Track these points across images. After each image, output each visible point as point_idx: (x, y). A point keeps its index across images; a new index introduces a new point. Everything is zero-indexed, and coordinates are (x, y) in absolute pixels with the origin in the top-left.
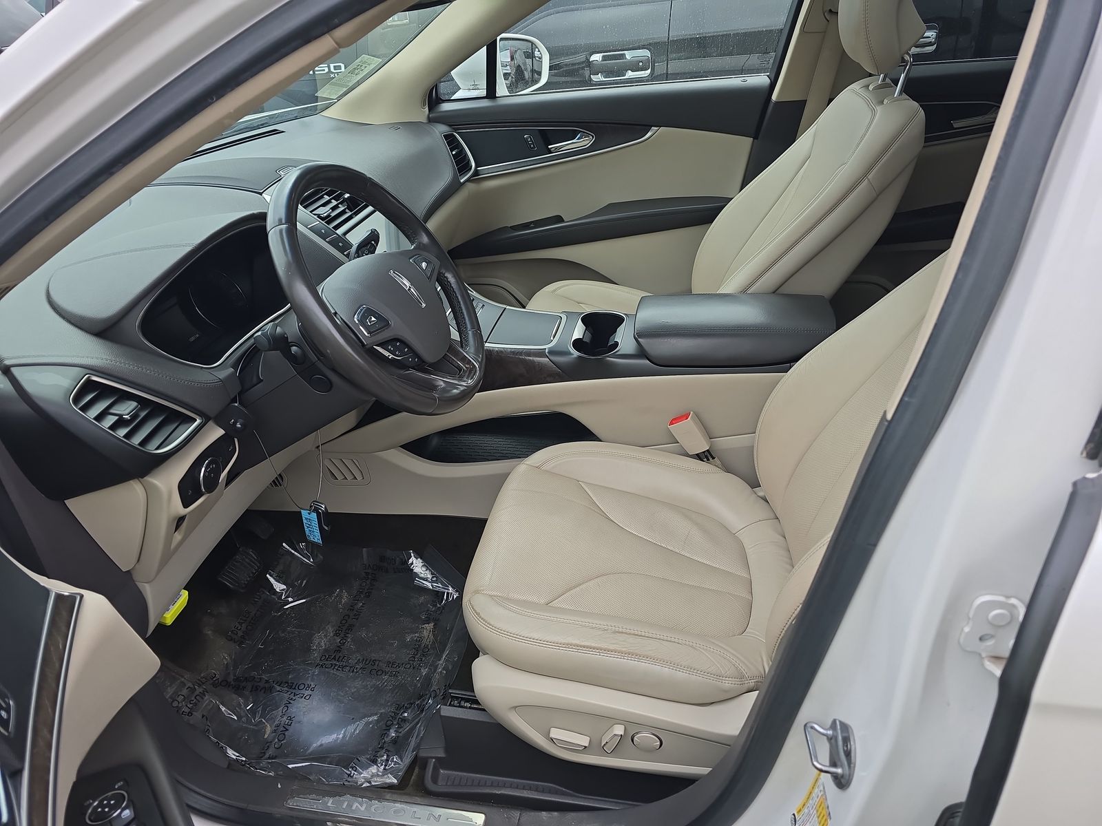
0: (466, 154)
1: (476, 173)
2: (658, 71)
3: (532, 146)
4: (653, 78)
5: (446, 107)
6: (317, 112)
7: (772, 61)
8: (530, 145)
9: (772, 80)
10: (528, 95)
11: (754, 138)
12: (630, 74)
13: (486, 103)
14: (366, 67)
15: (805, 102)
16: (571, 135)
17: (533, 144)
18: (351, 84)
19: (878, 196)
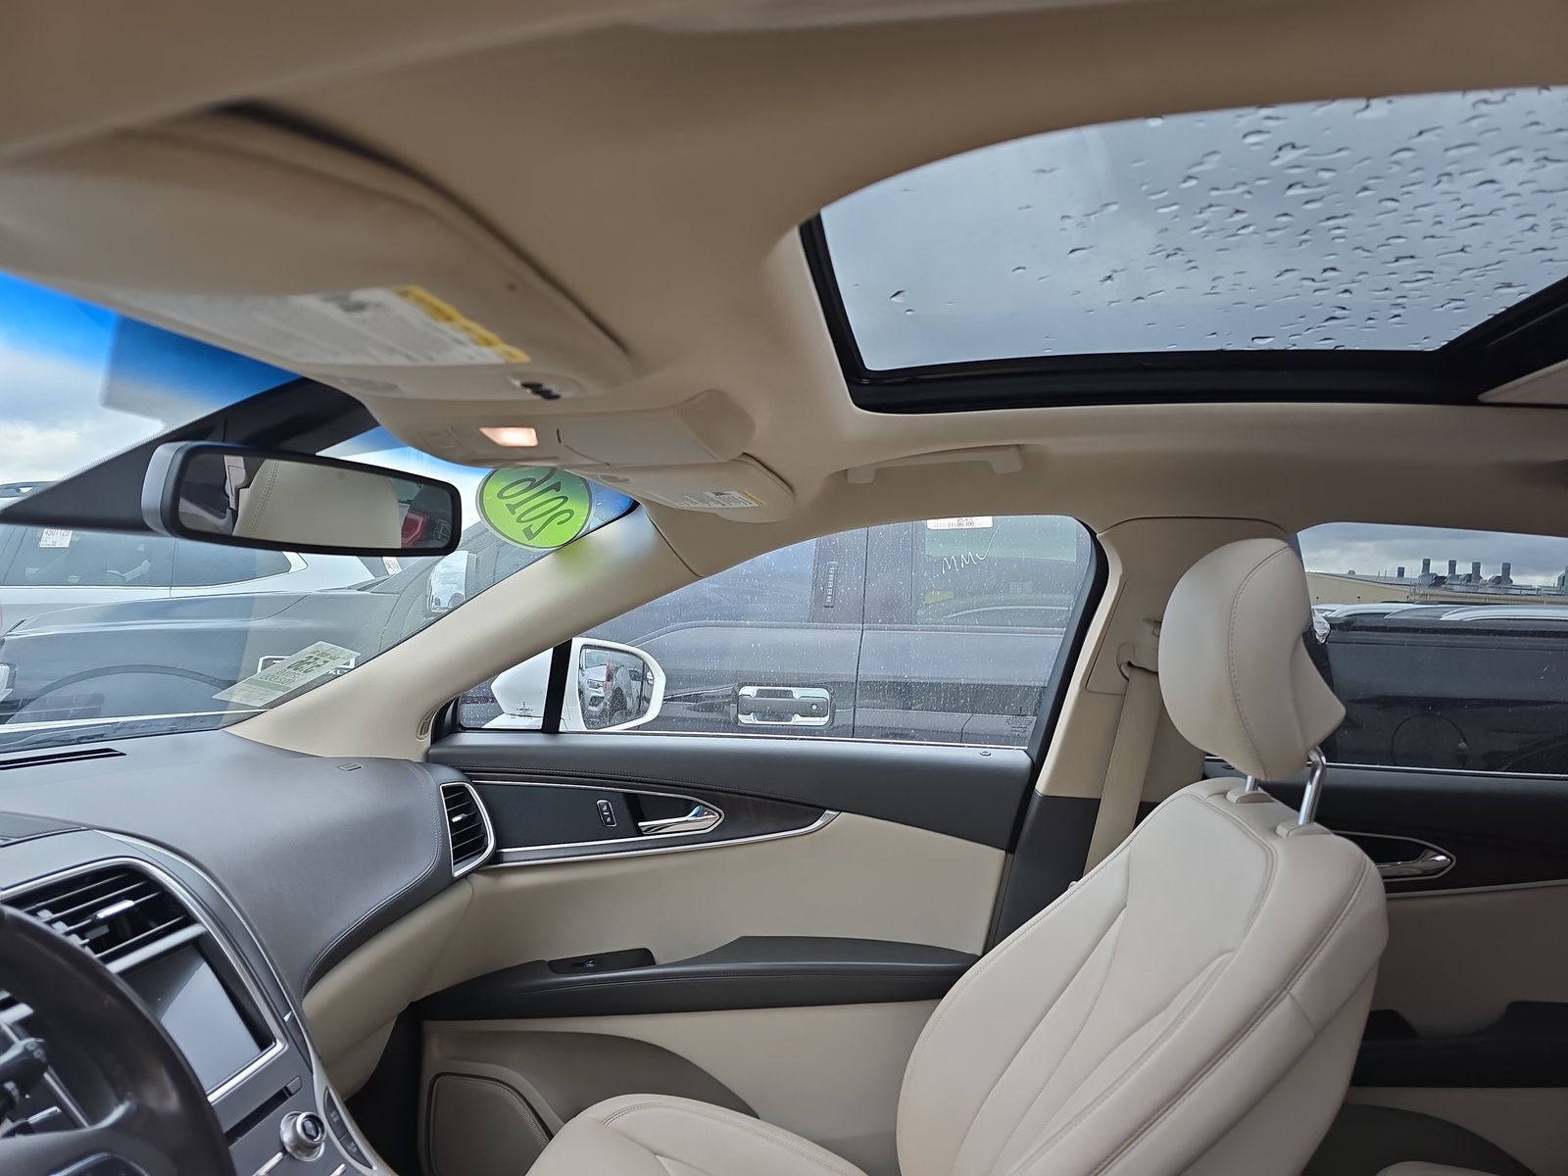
0: (482, 823)
1: (496, 858)
2: (839, 721)
3: (609, 820)
4: (832, 731)
5: (467, 739)
6: (220, 725)
7: (1031, 729)
8: (605, 817)
9: (1034, 760)
10: (619, 736)
11: (1007, 852)
12: (797, 720)
13: (540, 740)
14: (326, 662)
15: (1098, 801)
16: (684, 809)
17: (611, 816)
18: (294, 686)
19: (1317, 1034)
